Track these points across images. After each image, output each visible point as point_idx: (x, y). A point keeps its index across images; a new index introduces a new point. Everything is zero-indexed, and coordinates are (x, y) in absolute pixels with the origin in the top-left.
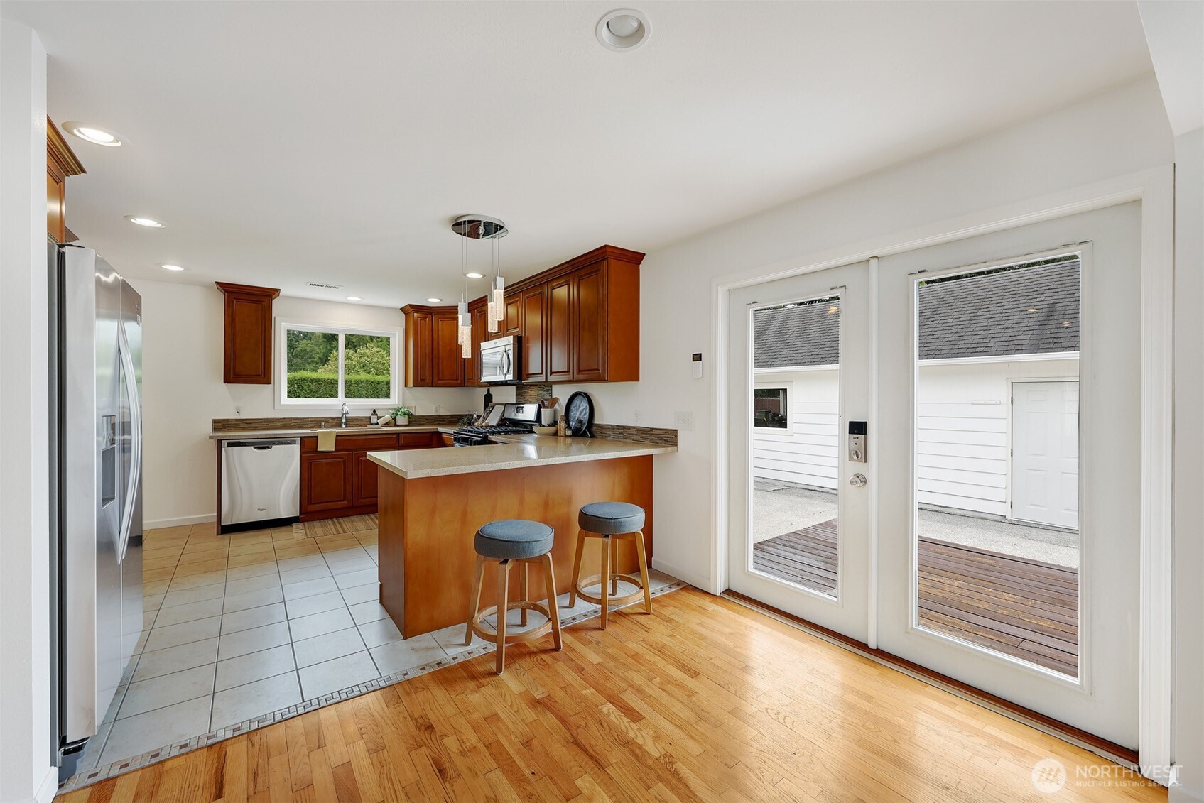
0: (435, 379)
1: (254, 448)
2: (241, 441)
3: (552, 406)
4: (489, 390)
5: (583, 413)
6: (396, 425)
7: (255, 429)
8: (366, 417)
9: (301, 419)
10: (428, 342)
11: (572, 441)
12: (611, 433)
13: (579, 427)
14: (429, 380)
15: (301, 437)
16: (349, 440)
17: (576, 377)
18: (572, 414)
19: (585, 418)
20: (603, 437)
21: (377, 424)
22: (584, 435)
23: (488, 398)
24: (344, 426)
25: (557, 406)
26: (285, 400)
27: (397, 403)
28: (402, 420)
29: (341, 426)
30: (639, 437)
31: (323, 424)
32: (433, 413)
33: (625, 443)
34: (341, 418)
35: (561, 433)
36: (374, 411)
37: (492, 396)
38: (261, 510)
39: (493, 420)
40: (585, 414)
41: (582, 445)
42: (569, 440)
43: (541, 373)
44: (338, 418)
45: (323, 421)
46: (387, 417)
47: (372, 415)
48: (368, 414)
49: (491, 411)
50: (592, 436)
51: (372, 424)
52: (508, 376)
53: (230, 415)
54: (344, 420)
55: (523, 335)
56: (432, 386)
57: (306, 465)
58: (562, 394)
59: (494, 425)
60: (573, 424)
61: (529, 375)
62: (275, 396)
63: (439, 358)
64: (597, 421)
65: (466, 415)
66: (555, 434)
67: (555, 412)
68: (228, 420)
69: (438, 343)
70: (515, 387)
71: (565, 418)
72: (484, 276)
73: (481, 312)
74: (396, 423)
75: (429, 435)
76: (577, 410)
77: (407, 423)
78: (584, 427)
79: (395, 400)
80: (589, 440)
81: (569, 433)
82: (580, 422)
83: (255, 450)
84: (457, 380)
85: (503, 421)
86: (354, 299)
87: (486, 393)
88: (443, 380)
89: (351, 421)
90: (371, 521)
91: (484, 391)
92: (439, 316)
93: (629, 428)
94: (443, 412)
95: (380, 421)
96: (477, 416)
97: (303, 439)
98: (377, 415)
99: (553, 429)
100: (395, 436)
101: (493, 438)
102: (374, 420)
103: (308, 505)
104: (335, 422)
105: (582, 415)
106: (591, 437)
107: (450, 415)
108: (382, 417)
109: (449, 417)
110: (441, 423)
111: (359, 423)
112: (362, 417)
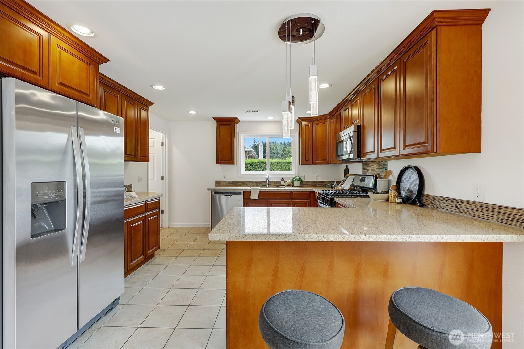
0: (314, 159)
1: (224, 195)
2: (219, 192)
3: (385, 177)
4: (347, 166)
5: (413, 184)
6: (293, 186)
7: (231, 186)
8: (279, 181)
9: (249, 181)
10: (310, 138)
11: (402, 208)
12: (444, 205)
13: (409, 196)
14: (311, 161)
15: (243, 191)
16: (266, 194)
17: (403, 152)
18: (402, 184)
19: (415, 188)
20: (434, 208)
21: (284, 185)
22: (413, 203)
23: (347, 171)
24: (268, 186)
25: (390, 178)
27: (295, 174)
28: (297, 183)
29: (266, 186)
30: (480, 214)
32: (315, 180)
33: (460, 216)
34: (266, 181)
35: (392, 199)
36: (283, 178)
37: (349, 169)
39: (346, 186)
40: (415, 185)
41: (412, 212)
42: (399, 207)
43: (374, 151)
45: (258, 183)
46: (289, 181)
47: (282, 180)
49: (346, 179)
50: (422, 205)
51: (281, 185)
52: (350, 155)
53: (222, 179)
54: (268, 183)
55: (362, 124)
56: (313, 164)
58: (395, 167)
59: (347, 189)
60: (403, 193)
61: (365, 154)
62: (239, 170)
63: (316, 147)
64: (427, 191)
65: (330, 182)
66: (387, 200)
67: (389, 182)
68: (221, 181)
69: (316, 138)
70: (361, 164)
71: (395, 188)
72: (331, 85)
73: (339, 114)
74: (293, 185)
75: (308, 193)
76: (408, 181)
77: (299, 185)
78: (415, 196)
79: (293, 173)
80: (419, 209)
81: (399, 200)
82: (411, 191)
84: (326, 160)
85: (353, 187)
86: (270, 118)
88: (318, 160)
89: (271, 184)
91: (344, 166)
92: (316, 122)
93: (467, 202)
94: (321, 179)
95: (286, 184)
96: (337, 183)
97: (245, 192)
98: (284, 180)
99: (385, 196)
101: (336, 199)
102: (282, 183)
104: (263, 183)
105: (412, 186)
106: (420, 206)
107: (325, 181)
108: (286, 181)
109: (325, 182)
110: (320, 186)
111: (275, 184)
112: (277, 181)
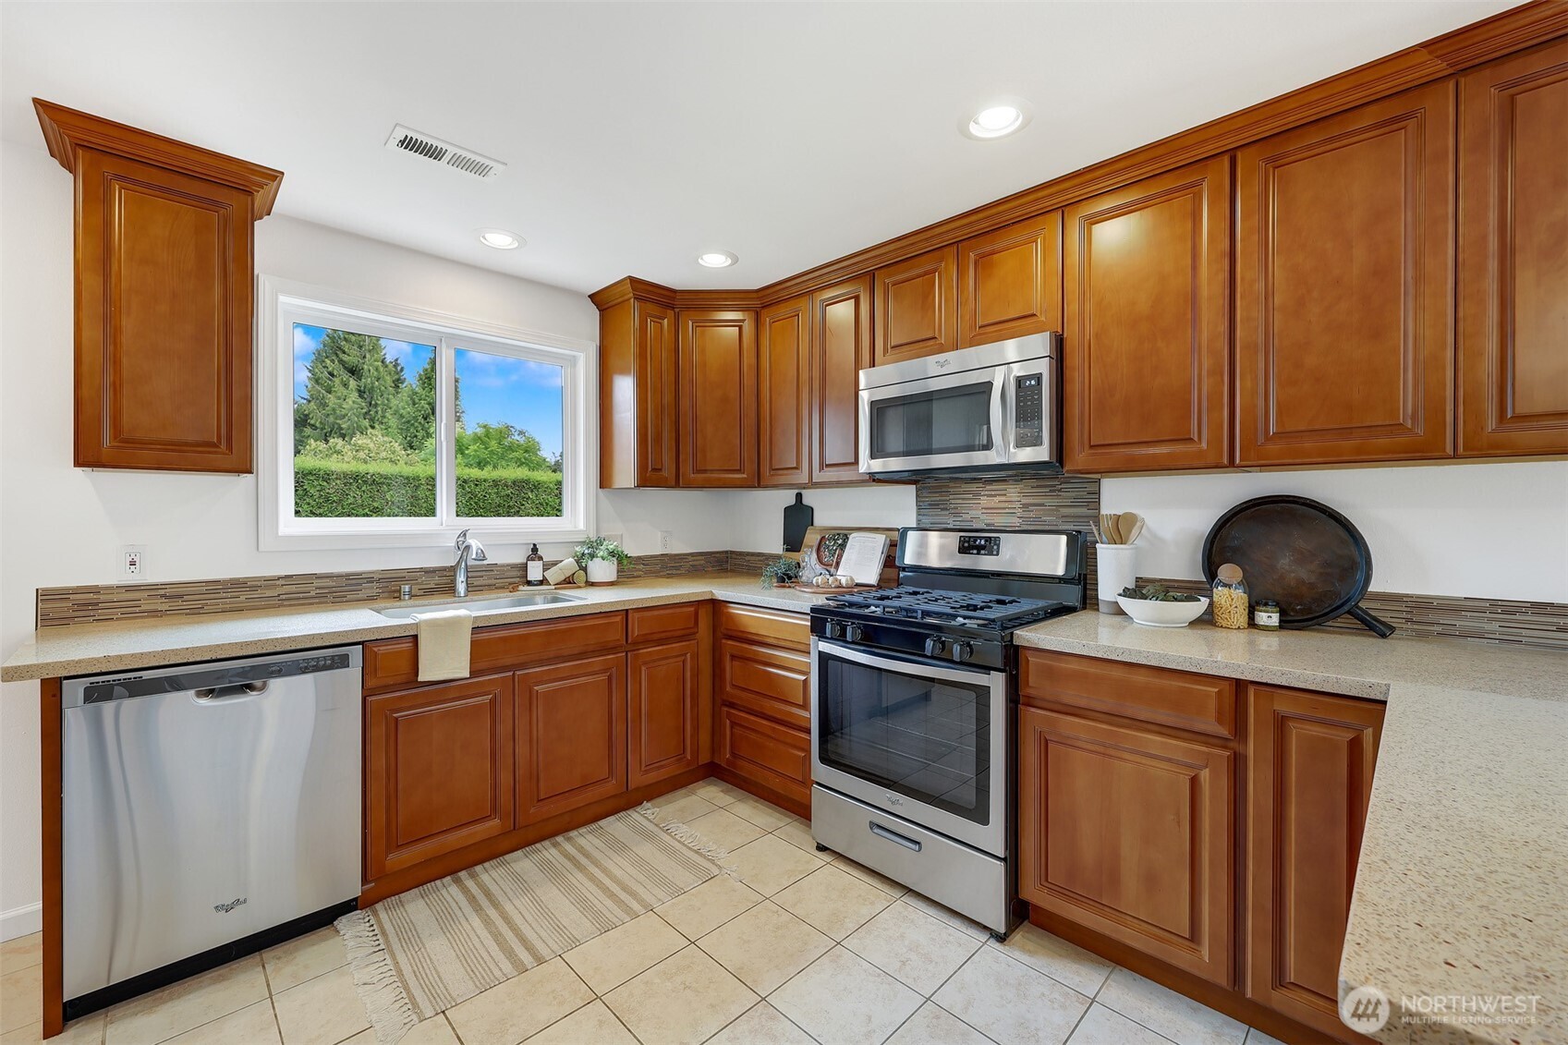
0: (685, 468)
1: (199, 694)
2: (146, 675)
4: (799, 496)
6: (589, 584)
8: (513, 566)
14: (669, 471)
24: (461, 591)
26: (290, 524)
27: (581, 526)
28: (602, 569)
29: (454, 594)
31: (407, 588)
32: (656, 549)
34: (453, 569)
36: (535, 549)
38: (228, 909)
44: (444, 569)
45: (402, 579)
46: (567, 563)
47: (529, 558)
48: (518, 557)
51: (529, 583)
53: (107, 572)
54: (462, 577)
56: (677, 484)
57: (379, 732)
62: (258, 511)
63: (695, 418)
68: (95, 590)
70: (910, 488)
74: (590, 576)
77: (613, 578)
79: (576, 521)
83: (204, 702)
84: (738, 471)
87: (792, 501)
88: (705, 471)
89: (473, 578)
90: (579, 876)
94: (678, 548)
95: (551, 574)
97: (369, 645)
98: (541, 558)
100: (618, 619)
102: (535, 571)
103: (388, 851)
104: (430, 581)
107: (692, 554)
108: (555, 563)
109: (690, 558)
110: (674, 572)
111: (493, 581)
112: (503, 566)
